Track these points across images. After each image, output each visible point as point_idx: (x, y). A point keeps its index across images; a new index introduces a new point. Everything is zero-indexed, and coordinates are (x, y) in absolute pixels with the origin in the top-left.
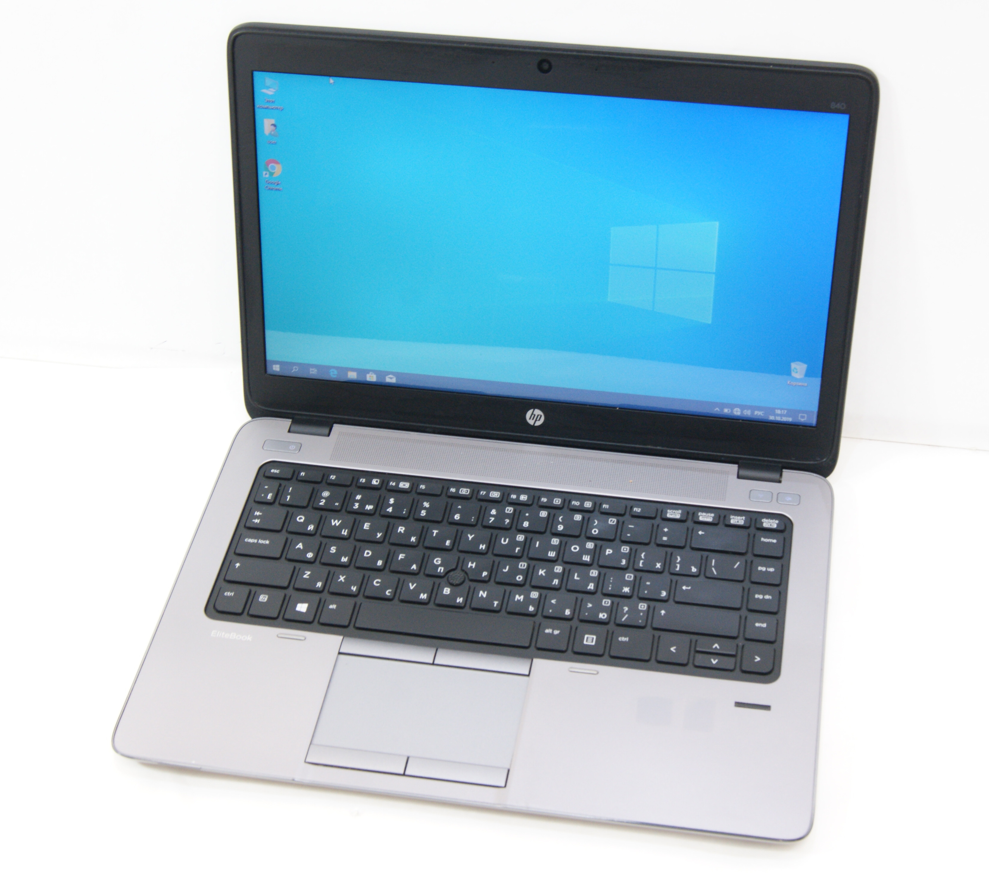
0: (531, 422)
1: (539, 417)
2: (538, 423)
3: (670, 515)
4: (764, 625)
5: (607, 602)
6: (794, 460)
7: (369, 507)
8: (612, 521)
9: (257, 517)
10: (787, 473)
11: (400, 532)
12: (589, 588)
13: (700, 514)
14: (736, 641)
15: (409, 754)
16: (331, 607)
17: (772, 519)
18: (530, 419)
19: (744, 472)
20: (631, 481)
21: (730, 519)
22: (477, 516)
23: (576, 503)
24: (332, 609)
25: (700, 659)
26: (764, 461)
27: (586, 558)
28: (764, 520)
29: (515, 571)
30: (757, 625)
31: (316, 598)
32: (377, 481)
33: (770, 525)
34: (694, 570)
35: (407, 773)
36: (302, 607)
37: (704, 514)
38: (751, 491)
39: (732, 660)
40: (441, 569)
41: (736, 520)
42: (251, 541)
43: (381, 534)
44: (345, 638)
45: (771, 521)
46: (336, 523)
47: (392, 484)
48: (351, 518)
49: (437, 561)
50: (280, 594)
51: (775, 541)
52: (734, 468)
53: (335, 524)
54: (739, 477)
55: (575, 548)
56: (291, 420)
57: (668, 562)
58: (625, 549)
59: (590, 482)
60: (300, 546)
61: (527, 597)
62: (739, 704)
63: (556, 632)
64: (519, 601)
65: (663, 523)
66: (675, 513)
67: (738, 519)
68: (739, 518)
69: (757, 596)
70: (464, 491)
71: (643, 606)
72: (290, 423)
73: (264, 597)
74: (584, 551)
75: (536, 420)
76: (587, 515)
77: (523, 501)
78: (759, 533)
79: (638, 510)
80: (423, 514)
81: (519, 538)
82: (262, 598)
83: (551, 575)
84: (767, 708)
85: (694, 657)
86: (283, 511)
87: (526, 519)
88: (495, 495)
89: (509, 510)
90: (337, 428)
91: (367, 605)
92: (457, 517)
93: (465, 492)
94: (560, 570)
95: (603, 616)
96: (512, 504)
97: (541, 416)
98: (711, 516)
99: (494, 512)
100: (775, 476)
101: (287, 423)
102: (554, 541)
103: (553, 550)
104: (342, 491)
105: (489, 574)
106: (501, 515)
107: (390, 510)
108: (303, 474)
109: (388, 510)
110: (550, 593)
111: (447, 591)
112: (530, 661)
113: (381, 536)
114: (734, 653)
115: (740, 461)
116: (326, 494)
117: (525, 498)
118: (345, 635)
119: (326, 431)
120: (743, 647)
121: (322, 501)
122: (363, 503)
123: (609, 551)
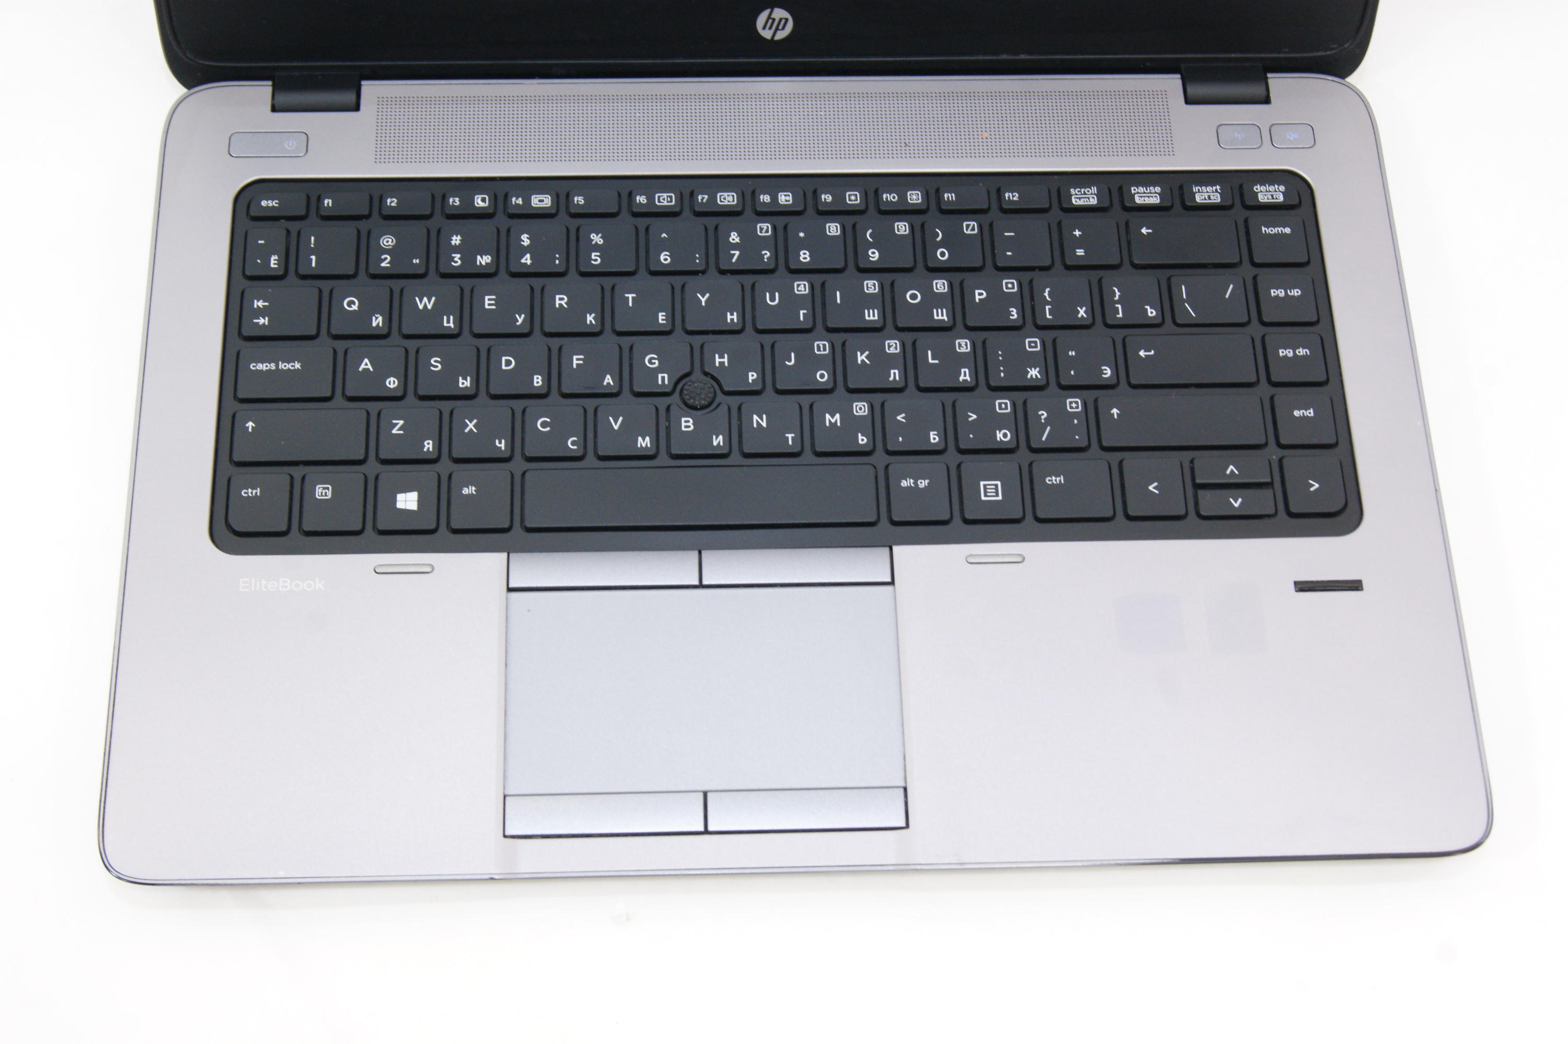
0: (767, 34)
1: (783, 21)
2: (781, 35)
3: (1078, 200)
4: (1310, 413)
5: (1003, 405)
6: (1285, 53)
7: (484, 260)
8: (970, 227)
9: (261, 312)
10: (1278, 83)
11: (561, 305)
12: (962, 378)
13: (1133, 190)
14: (1265, 452)
15: (705, 788)
16: (466, 491)
17: (1272, 183)
18: (764, 28)
19: (1196, 90)
20: (985, 135)
21: (1193, 195)
22: (704, 250)
23: (890, 197)
24: (470, 496)
25: (1209, 502)
26: (1230, 60)
27: (941, 315)
28: (1257, 188)
29: (809, 361)
30: (1297, 413)
31: (427, 473)
32: (483, 200)
33: (1270, 197)
34: (1151, 312)
35: (711, 828)
36: (408, 501)
37: (1141, 189)
38: (1219, 126)
39: (1268, 493)
40: (663, 379)
41: (1206, 195)
42: (261, 367)
43: (523, 316)
44: (511, 555)
45: (1271, 188)
46: (425, 303)
47: (517, 202)
48: (453, 286)
49: (651, 361)
50: (354, 476)
51: (1287, 230)
52: (1172, 83)
53: (425, 306)
54: (1188, 101)
55: (914, 297)
56: (270, 83)
57: (1100, 304)
58: (1010, 285)
59: (907, 148)
60: (366, 364)
61: (847, 415)
62: (1303, 587)
63: (923, 484)
64: (833, 425)
65: (1067, 219)
66: (1085, 194)
67: (1208, 192)
68: (1209, 189)
69: (1282, 353)
70: (665, 200)
71: (1074, 405)
72: (270, 89)
73: (324, 488)
74: (932, 300)
75: (777, 29)
76: (918, 219)
77: (785, 205)
78: (1254, 216)
79: (1013, 196)
80: (596, 260)
81: (799, 289)
82: (320, 491)
83: (881, 360)
84: (1355, 586)
85: (1196, 496)
86: (309, 291)
87: (803, 245)
88: (728, 199)
89: (764, 229)
90: (371, 90)
91: (538, 476)
92: (665, 258)
93: (668, 202)
94: (896, 348)
95: (1003, 436)
96: (765, 214)
97: (787, 20)
98: (1156, 193)
99: (734, 238)
100: (1255, 90)
101: (263, 91)
102: (869, 286)
103: (871, 307)
104: (417, 230)
105: (760, 375)
106: (751, 243)
107: (527, 259)
108: (328, 202)
109: (523, 261)
110: (892, 400)
111: (687, 424)
112: (887, 550)
113: (525, 318)
114: (1268, 480)
115: (1183, 66)
116: (388, 241)
117: (787, 198)
118: (510, 550)
119: (350, 97)
120: (1280, 461)
121: (386, 259)
122: (468, 251)
123: (980, 294)
